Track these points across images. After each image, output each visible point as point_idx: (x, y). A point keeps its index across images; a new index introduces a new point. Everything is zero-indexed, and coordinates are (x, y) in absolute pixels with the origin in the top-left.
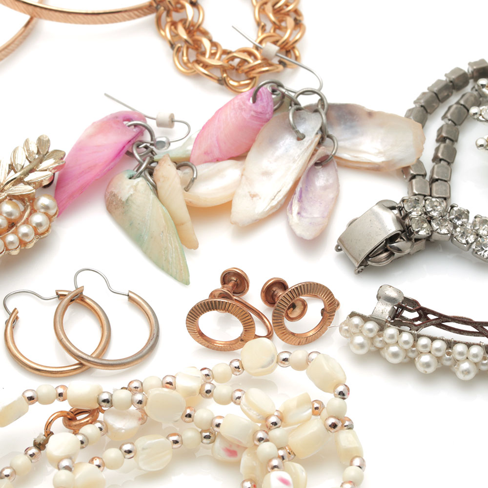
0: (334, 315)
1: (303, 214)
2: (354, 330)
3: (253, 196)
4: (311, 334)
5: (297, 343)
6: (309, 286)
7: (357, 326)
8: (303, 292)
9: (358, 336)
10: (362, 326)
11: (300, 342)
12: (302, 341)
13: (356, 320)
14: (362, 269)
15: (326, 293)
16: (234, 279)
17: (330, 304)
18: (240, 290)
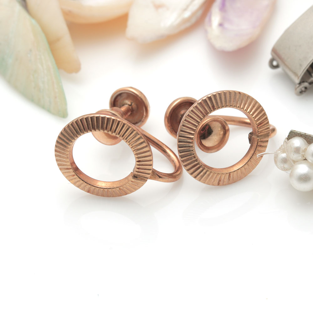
0: (267, 141)
1: (227, 25)
2: (295, 156)
3: (158, 7)
4: (235, 168)
5: (217, 182)
6: (228, 95)
7: (297, 150)
8: (219, 104)
9: (301, 163)
10: (306, 149)
11: (220, 181)
12: (223, 178)
13: (297, 142)
14: (306, 88)
15: (254, 107)
16: (128, 102)
17: (260, 124)
18: (136, 118)
